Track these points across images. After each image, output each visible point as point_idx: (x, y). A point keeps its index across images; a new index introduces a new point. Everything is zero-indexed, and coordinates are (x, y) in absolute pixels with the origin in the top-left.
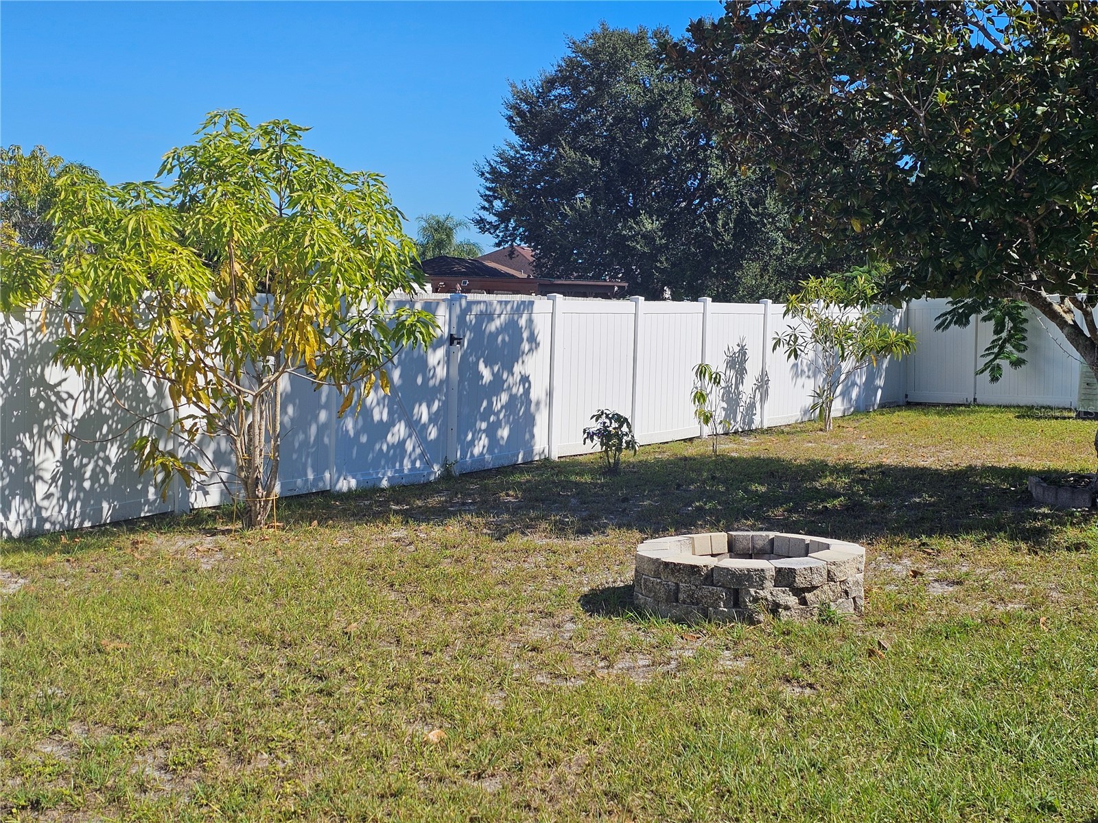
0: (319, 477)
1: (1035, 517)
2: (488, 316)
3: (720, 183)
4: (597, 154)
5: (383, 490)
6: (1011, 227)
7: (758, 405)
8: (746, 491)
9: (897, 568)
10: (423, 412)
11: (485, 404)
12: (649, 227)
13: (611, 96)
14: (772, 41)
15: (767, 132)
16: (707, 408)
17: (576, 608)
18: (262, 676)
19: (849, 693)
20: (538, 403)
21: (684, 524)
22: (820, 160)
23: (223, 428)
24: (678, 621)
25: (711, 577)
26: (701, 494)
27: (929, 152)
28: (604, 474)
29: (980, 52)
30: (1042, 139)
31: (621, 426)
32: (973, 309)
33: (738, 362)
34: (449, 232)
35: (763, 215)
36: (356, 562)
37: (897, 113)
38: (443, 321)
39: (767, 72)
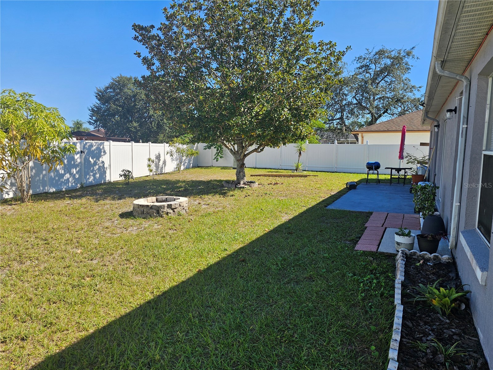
0: (44, 188)
1: (224, 190)
2: (91, 146)
3: (153, 115)
4: (121, 106)
5: (63, 191)
6: (217, 127)
7: (164, 168)
8: (161, 187)
9: (195, 202)
10: (74, 171)
11: (92, 168)
12: (135, 125)
13: (124, 92)
14: (162, 81)
15: (162, 103)
16: (151, 168)
17: (118, 217)
18: (28, 241)
19: (184, 231)
20: (107, 168)
21: (146, 196)
22: (175, 110)
23: (12, 176)
24: (144, 218)
25: (152, 207)
26: (150, 189)
27: (199, 110)
28: (125, 185)
29: (209, 88)
30: (223, 108)
31: (129, 173)
32: (212, 146)
33: (158, 157)
34: (81, 125)
35: (163, 123)
36: (56, 210)
37: (192, 100)
38: (79, 148)
39: (161, 89)
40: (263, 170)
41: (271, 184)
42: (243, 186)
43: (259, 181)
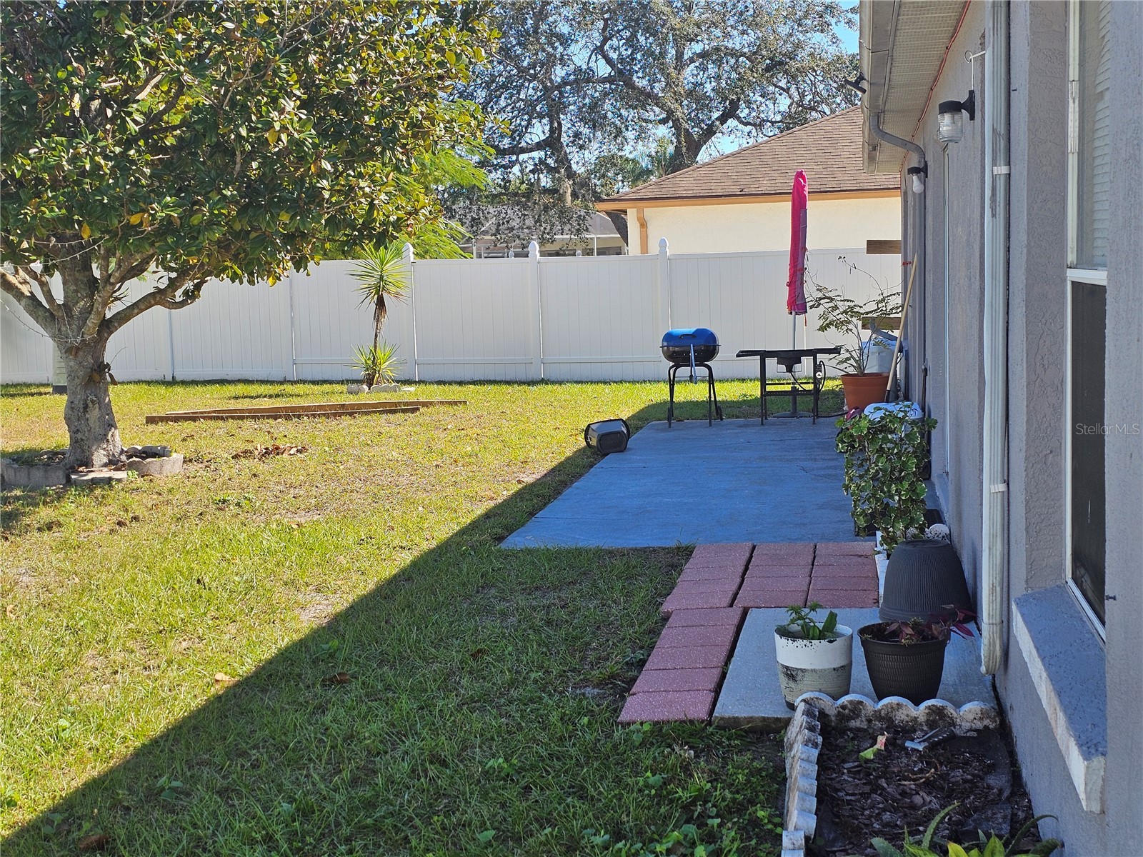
40: (209, 388)
41: (247, 454)
42: (105, 473)
43: (191, 443)
